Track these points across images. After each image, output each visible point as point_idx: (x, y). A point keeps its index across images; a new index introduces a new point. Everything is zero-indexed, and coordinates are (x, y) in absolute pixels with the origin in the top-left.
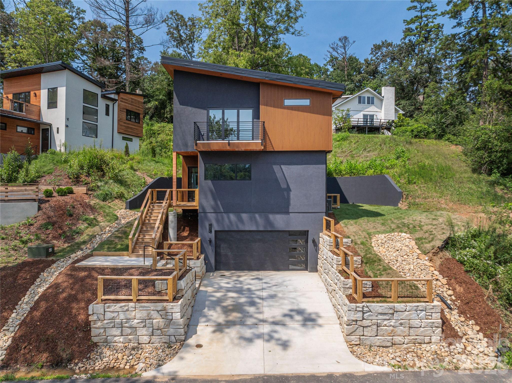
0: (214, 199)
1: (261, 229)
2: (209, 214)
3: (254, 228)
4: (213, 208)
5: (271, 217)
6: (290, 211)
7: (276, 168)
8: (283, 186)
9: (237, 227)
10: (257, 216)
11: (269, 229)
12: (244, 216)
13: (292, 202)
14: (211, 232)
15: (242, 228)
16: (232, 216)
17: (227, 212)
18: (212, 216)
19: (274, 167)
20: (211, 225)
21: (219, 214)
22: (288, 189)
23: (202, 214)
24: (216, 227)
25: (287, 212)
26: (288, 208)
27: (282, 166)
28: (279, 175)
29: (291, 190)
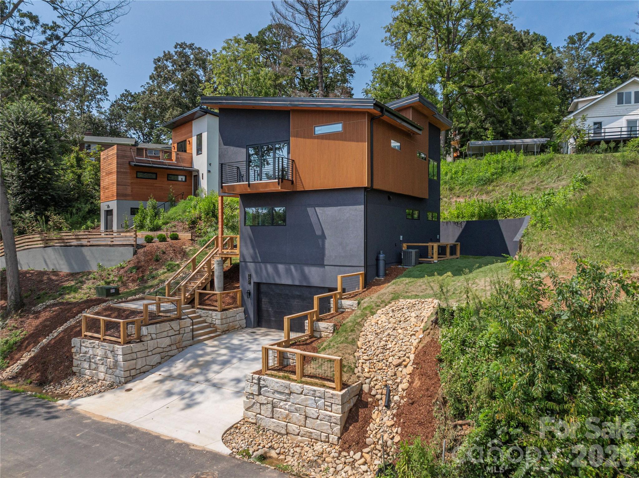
0: (253, 247)
1: (297, 283)
2: (249, 264)
3: (289, 282)
4: (252, 257)
5: (307, 269)
6: (325, 264)
7: (310, 210)
8: (318, 233)
9: (274, 280)
10: (292, 267)
11: (305, 284)
12: (281, 267)
13: (327, 252)
14: (250, 283)
15: (278, 281)
16: (269, 267)
17: (265, 262)
18: (251, 266)
19: (308, 209)
20: (250, 276)
21: (258, 264)
22: (323, 237)
23: (243, 263)
24: (255, 279)
25: (322, 265)
26: (323, 259)
27: (316, 208)
28: (313, 219)
29: (325, 238)
